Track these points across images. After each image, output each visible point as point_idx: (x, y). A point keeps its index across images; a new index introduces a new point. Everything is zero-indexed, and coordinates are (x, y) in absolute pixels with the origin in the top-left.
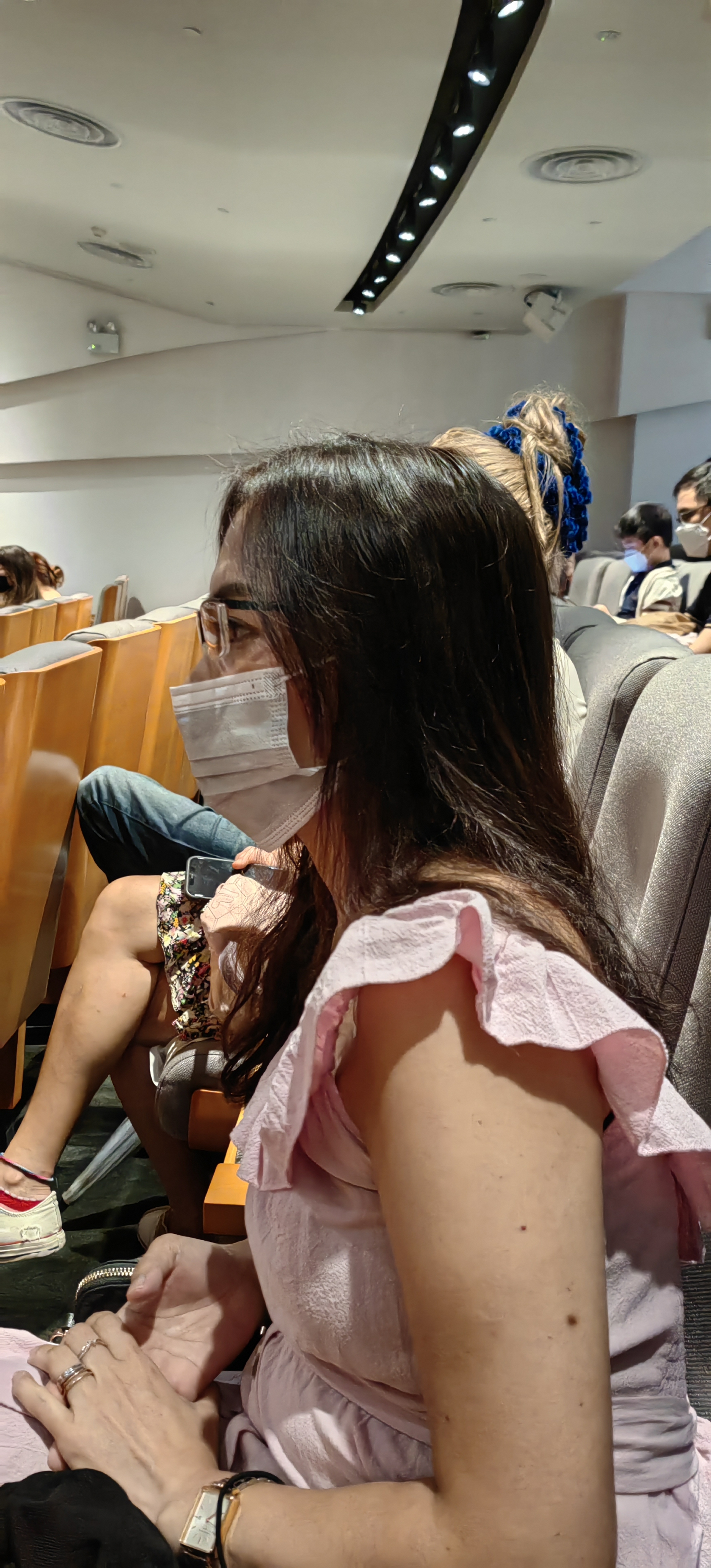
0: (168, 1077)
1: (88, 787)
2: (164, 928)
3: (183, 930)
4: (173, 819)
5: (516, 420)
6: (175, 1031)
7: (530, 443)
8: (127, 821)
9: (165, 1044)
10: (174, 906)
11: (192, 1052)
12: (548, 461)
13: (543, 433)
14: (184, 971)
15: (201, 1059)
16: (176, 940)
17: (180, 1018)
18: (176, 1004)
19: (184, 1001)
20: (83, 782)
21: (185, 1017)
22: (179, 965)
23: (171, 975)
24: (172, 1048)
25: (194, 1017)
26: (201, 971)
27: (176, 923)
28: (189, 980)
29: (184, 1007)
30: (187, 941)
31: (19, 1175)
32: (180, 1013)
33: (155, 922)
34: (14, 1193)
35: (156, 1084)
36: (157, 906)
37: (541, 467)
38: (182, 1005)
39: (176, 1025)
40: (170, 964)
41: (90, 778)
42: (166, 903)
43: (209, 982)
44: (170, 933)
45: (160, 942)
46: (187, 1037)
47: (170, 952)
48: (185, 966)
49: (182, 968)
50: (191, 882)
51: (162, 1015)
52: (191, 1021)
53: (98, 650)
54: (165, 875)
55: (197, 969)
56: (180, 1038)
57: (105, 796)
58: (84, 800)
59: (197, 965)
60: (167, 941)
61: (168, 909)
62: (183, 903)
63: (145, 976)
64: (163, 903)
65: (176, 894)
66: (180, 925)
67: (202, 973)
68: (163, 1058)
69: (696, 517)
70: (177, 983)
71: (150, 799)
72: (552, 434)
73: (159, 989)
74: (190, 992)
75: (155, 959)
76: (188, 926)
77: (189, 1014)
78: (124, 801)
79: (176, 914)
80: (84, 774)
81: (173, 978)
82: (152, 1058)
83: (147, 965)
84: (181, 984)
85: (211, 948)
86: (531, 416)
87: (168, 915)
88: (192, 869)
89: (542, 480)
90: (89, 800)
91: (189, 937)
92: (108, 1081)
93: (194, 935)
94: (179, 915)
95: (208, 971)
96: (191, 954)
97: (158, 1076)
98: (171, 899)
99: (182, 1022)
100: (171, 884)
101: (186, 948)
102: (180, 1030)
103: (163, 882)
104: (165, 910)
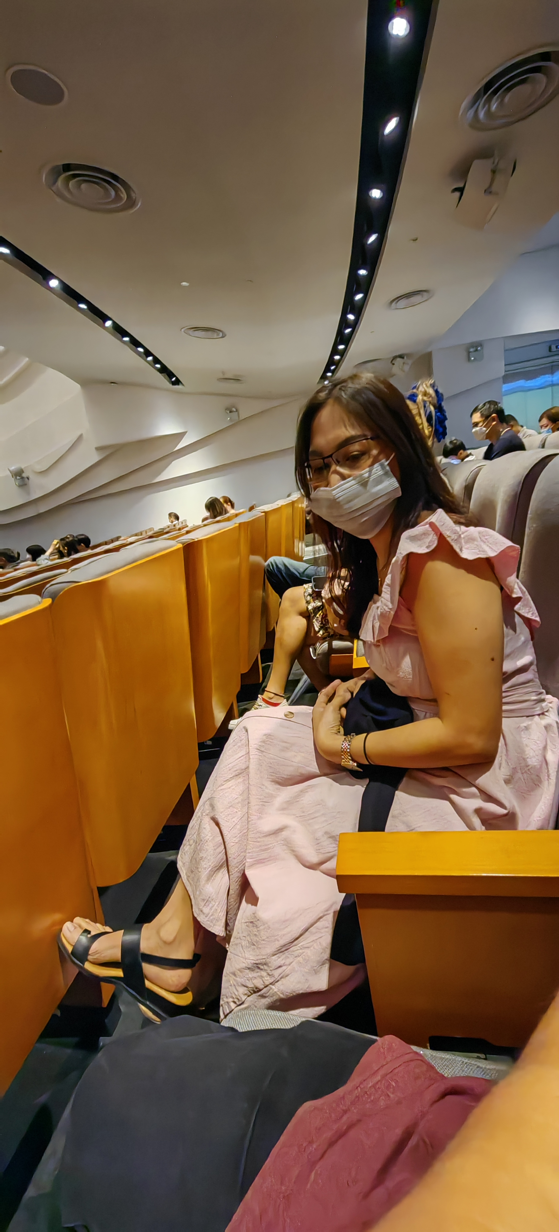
0: (320, 652)
1: (268, 565)
2: (308, 603)
3: (315, 603)
4: (300, 571)
5: (415, 391)
6: (318, 638)
7: (420, 398)
8: (284, 574)
9: (314, 644)
10: (310, 595)
11: (327, 642)
12: (428, 404)
13: (425, 394)
14: (317, 617)
15: (330, 645)
16: (313, 607)
17: (319, 633)
18: (317, 629)
19: (319, 627)
20: (266, 564)
21: (321, 632)
22: (315, 615)
23: (313, 619)
24: (318, 644)
25: (324, 632)
26: (324, 616)
27: (312, 601)
28: (320, 620)
30: (317, 606)
31: (273, 695)
32: (319, 632)
33: (305, 602)
34: (272, 701)
35: (315, 658)
36: (304, 596)
37: (425, 407)
38: (319, 629)
39: (318, 636)
40: (312, 615)
41: (268, 562)
42: (307, 594)
43: (328, 620)
44: (310, 604)
45: (307, 608)
46: (324, 639)
47: (312, 611)
48: (318, 616)
49: (317, 616)
50: (315, 586)
51: (312, 634)
53: (263, 514)
54: (304, 585)
55: (322, 616)
56: (321, 640)
57: (275, 566)
58: (267, 570)
59: (322, 614)
60: (310, 607)
61: (309, 596)
62: (313, 593)
63: (304, 621)
64: (306, 594)
65: (310, 591)
66: (314, 601)
67: (325, 617)
68: (315, 650)
69: (481, 424)
70: (316, 622)
71: (291, 565)
72: (429, 394)
73: (310, 625)
74: (321, 624)
75: (308, 615)
76: (316, 601)
78: (282, 568)
79: (311, 597)
80: (266, 561)
81: (314, 620)
82: (311, 650)
83: (304, 617)
84: (317, 622)
85: (327, 606)
86: (421, 388)
87: (309, 598)
88: (314, 581)
89: (425, 411)
90: (269, 569)
91: (317, 605)
92: (296, 660)
93: (319, 604)
94: (313, 598)
95: (326, 615)
96: (319, 611)
97: (315, 655)
98: (309, 593)
99: (320, 634)
100: (308, 588)
101: (317, 609)
102: (320, 637)
103: (304, 587)
104: (307, 597)
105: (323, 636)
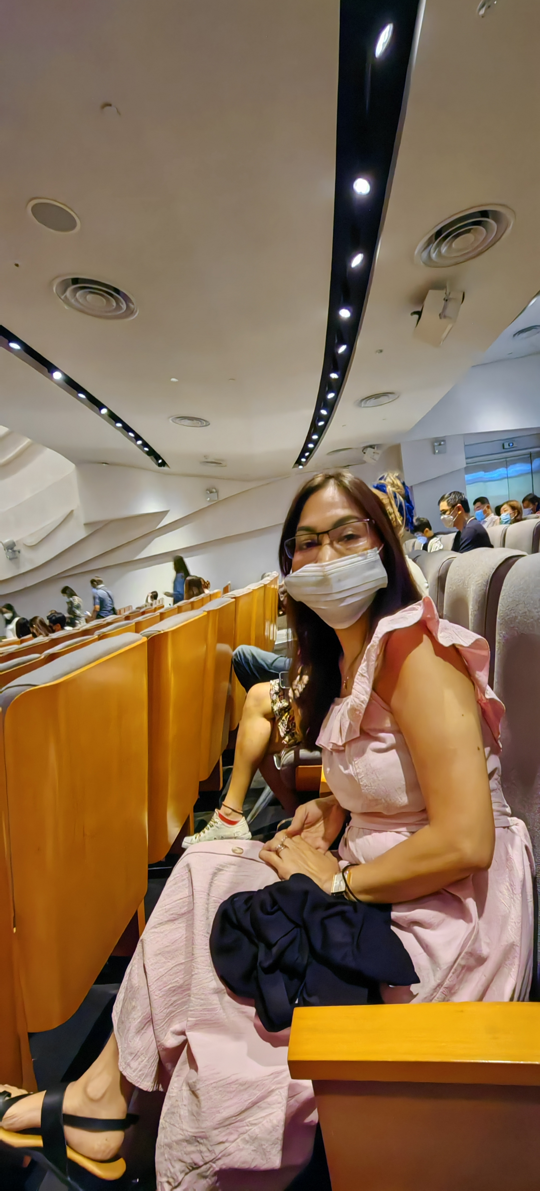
0: (283, 765)
1: (236, 655)
2: (274, 703)
3: (281, 702)
4: (268, 662)
5: (382, 481)
6: (284, 745)
7: (389, 489)
8: (252, 666)
9: (280, 751)
10: (277, 693)
11: (293, 751)
12: (398, 495)
13: (393, 485)
14: (283, 720)
15: (296, 754)
16: (279, 707)
17: (285, 739)
18: (282, 734)
19: (285, 733)
20: (234, 654)
21: (287, 739)
22: (281, 718)
23: (279, 722)
24: (283, 752)
26: (290, 719)
27: (278, 700)
28: (286, 723)
29: (285, 735)
30: (284, 707)
31: (230, 811)
33: (270, 701)
34: (229, 818)
35: (279, 768)
36: (270, 694)
37: (395, 497)
39: (284, 743)
41: (236, 651)
43: (295, 723)
44: (276, 704)
45: (273, 709)
46: (289, 747)
47: (277, 712)
48: (284, 718)
50: (282, 682)
51: (277, 739)
52: (289, 740)
53: (234, 600)
54: (271, 681)
56: (287, 747)
57: (243, 658)
59: (288, 716)
60: (276, 708)
62: (280, 691)
63: (268, 724)
64: (272, 692)
65: (277, 688)
68: (280, 756)
69: (448, 512)
70: (281, 726)
71: (259, 656)
72: (397, 485)
73: (275, 729)
74: (287, 729)
75: (272, 717)
76: (283, 700)
77: (289, 737)
78: (250, 658)
79: (277, 696)
80: (233, 650)
81: (280, 724)
82: (275, 757)
83: (268, 719)
84: (283, 725)
85: (294, 707)
86: (388, 480)
87: (275, 697)
88: (281, 678)
89: (396, 502)
90: (236, 659)
91: (284, 705)
92: (258, 770)
94: (279, 697)
95: (293, 719)
96: (285, 712)
97: (279, 766)
98: (276, 691)
99: (286, 741)
100: (274, 684)
101: (283, 710)
102: (286, 744)
103: (271, 684)
104: (274, 695)
105: (289, 743)
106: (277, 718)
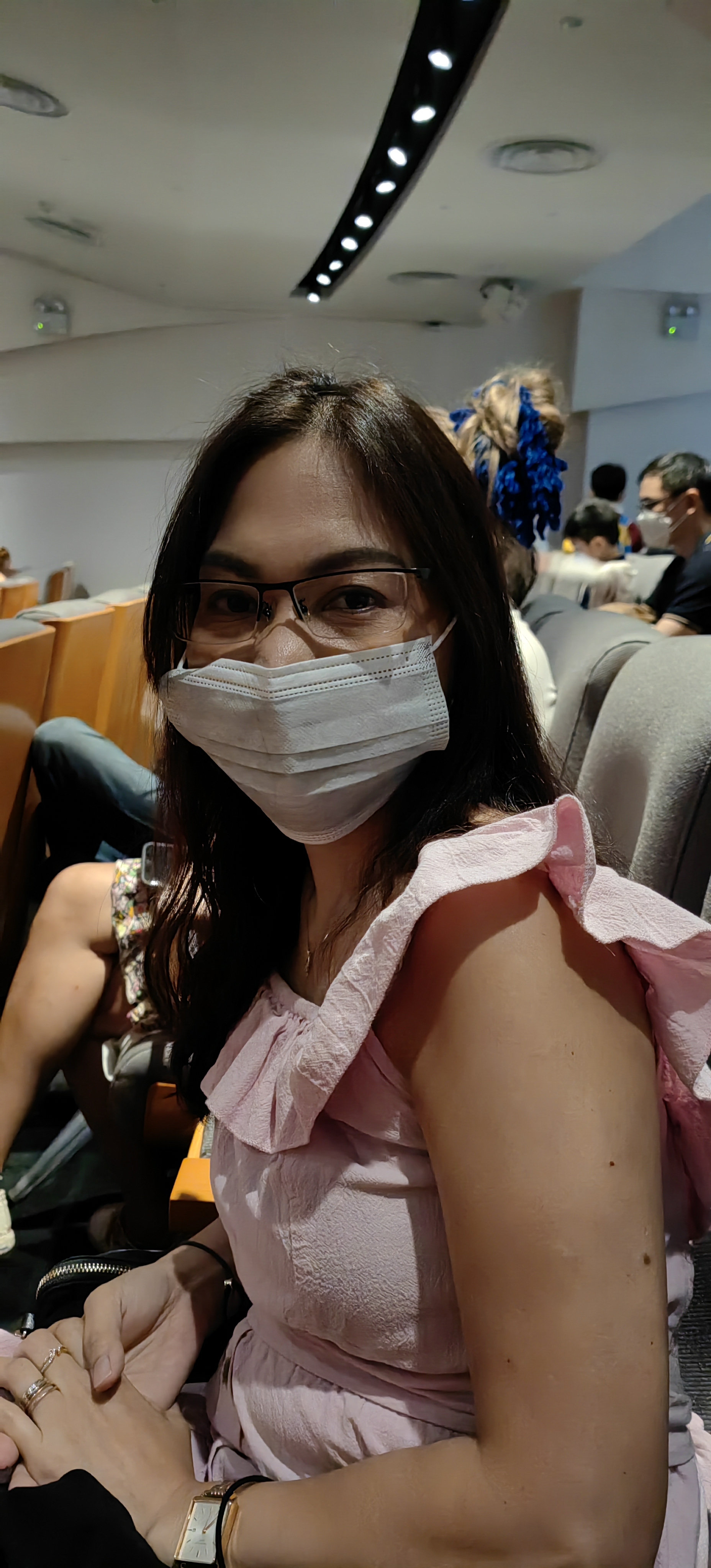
0: (123, 1070)
14: (138, 963)
15: (157, 1052)
16: (131, 930)
17: (136, 1011)
19: (139, 993)
20: (37, 733)
22: (132, 956)
27: (131, 912)
30: (143, 930)
38: (137, 997)
41: (44, 728)
48: (140, 957)
49: (136, 959)
54: (119, 863)
70: (132, 974)
73: (114, 979)
75: (114, 949)
79: (131, 903)
84: (136, 976)
91: (144, 927)
99: (138, 1015)
101: (140, 940)
102: (136, 1023)
104: (120, 899)
105: (144, 1021)
106: (125, 954)
